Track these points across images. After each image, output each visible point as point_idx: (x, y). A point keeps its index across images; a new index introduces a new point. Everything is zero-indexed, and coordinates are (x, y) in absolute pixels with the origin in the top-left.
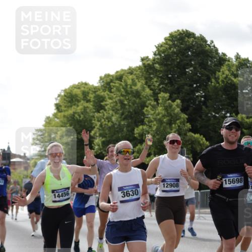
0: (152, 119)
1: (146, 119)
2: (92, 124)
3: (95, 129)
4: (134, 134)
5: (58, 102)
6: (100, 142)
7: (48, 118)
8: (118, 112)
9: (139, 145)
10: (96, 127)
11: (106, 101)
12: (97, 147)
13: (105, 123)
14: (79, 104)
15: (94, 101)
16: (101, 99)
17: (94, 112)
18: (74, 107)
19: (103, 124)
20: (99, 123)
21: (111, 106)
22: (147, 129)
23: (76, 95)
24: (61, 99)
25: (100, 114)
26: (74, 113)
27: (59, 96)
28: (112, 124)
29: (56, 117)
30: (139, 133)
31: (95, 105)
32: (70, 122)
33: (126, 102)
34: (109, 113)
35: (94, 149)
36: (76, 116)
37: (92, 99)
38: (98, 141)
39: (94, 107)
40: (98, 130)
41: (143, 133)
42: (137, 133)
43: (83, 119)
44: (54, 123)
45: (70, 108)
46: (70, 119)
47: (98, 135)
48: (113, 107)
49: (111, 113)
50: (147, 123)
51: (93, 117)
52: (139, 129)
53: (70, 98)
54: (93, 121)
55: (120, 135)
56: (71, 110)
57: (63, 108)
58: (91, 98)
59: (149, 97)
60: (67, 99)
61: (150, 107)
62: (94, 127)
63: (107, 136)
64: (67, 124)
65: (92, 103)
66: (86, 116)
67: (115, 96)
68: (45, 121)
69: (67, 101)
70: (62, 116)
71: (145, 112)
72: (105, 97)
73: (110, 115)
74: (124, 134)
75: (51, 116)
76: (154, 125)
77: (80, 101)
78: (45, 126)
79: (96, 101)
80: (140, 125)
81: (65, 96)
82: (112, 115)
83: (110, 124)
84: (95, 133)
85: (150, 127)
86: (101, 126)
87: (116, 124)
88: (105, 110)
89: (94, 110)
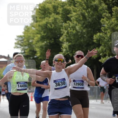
0: (107, 28)
1: (102, 28)
2: (61, 31)
3: (63, 36)
4: (93, 40)
5: (34, 14)
6: (67, 46)
7: (26, 27)
8: (81, 22)
9: (97, 48)
10: (64, 34)
11: (71, 14)
12: (64, 50)
13: (70, 31)
14: (51, 16)
15: (62, 14)
16: (68, 12)
17: (62, 22)
18: (46, 18)
19: (69, 32)
20: (66, 31)
21: (75, 18)
22: (103, 36)
23: (48, 9)
24: (37, 12)
25: (67, 24)
26: (47, 23)
27: (35, 9)
28: (76, 31)
29: (33, 26)
30: (97, 39)
31: (63, 17)
32: (44, 30)
33: (86, 14)
34: (74, 24)
35: (62, 52)
36: (49, 25)
37: (61, 12)
38: (65, 45)
39: (62, 19)
40: (65, 37)
41: (100, 39)
42: (95, 39)
43: (54, 28)
44: (31, 31)
45: (44, 19)
46: (44, 27)
47: (65, 40)
48: (76, 18)
49: (75, 23)
50: (103, 30)
51: (62, 26)
52: (97, 36)
53: (44, 11)
54: (62, 30)
55: (82, 41)
56: (44, 20)
57: (38, 19)
58: (59, 11)
59: (105, 10)
60: (41, 12)
61: (105, 18)
62: (62, 35)
63: (73, 41)
64: (41, 31)
65: (60, 15)
66: (56, 25)
67: (78, 9)
68: (25, 29)
69: (41, 13)
70: (38, 25)
71: (102, 22)
72: (71, 11)
73: (75, 25)
74: (85, 40)
75: (29, 25)
76: (109, 32)
77: (51, 14)
78: (24, 33)
79: (64, 13)
80: (98, 33)
81: (40, 9)
82: (76, 25)
83: (74, 32)
84: (63, 39)
85: (106, 33)
86: (68, 33)
87: (79, 32)
88: (71, 21)
89: (62, 21)
